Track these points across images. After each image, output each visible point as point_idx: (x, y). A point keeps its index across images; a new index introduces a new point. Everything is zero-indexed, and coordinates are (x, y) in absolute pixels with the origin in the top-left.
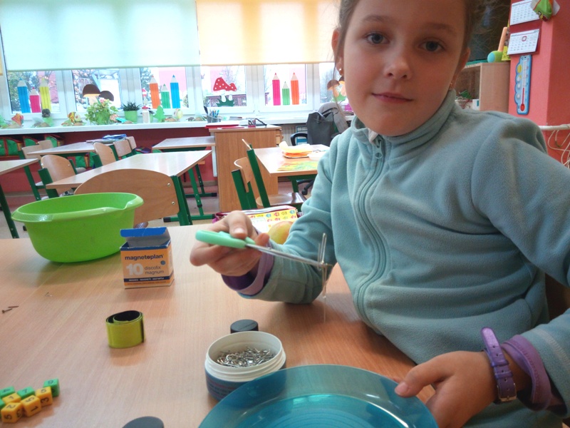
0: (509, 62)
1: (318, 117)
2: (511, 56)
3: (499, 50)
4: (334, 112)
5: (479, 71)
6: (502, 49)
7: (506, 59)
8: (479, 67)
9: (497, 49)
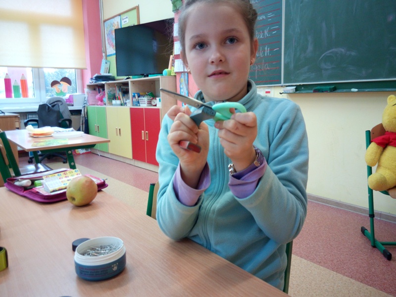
0: (175, 76)
1: (47, 107)
2: (176, 73)
3: (169, 69)
4: (60, 103)
5: (159, 81)
6: (171, 68)
7: (174, 74)
8: (159, 78)
9: (168, 68)
